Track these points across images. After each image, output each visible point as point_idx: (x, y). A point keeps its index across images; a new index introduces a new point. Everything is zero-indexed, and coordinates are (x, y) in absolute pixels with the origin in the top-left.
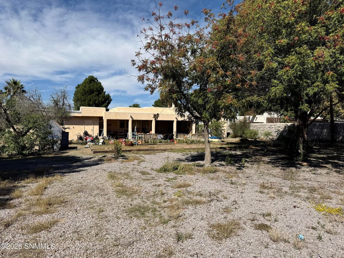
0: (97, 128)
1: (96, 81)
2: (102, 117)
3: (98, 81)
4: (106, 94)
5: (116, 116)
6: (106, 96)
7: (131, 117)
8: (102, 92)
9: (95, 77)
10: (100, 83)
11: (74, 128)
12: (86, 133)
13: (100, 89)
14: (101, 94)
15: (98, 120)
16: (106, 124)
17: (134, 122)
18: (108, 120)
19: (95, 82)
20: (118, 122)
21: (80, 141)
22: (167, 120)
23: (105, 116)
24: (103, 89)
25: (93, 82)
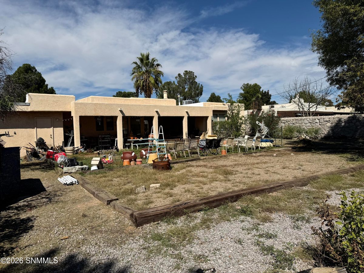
0: (59, 132)
1: (34, 71)
2: (70, 112)
3: (36, 70)
4: (49, 88)
5: (95, 110)
6: (49, 90)
7: (121, 111)
8: (43, 85)
9: (32, 66)
10: (40, 73)
11: (15, 133)
12: (41, 143)
13: (41, 81)
14: (42, 87)
15: (62, 118)
16: (79, 124)
17: (126, 119)
18: (81, 117)
19: (32, 71)
20: (99, 121)
21: (34, 160)
22: (175, 116)
23: (75, 109)
24: (44, 81)
25: (29, 71)
